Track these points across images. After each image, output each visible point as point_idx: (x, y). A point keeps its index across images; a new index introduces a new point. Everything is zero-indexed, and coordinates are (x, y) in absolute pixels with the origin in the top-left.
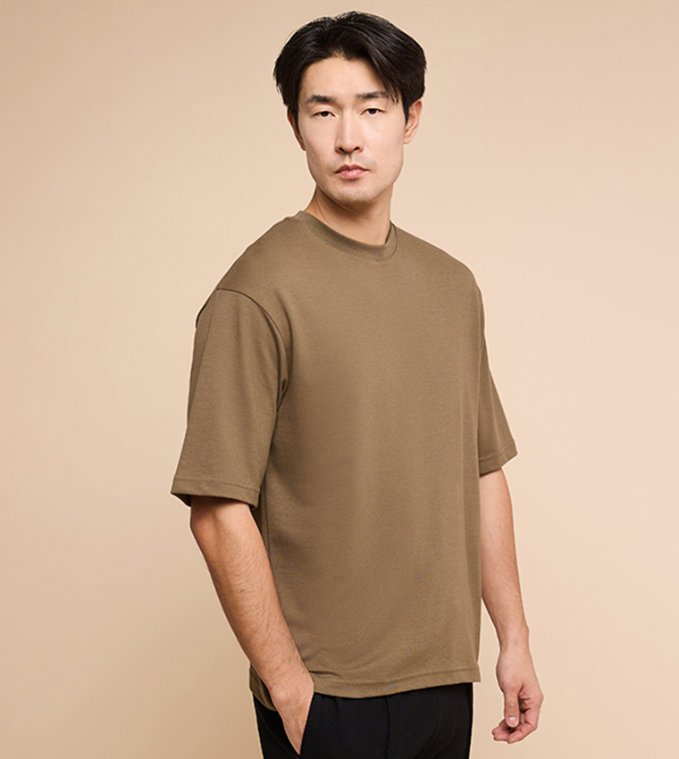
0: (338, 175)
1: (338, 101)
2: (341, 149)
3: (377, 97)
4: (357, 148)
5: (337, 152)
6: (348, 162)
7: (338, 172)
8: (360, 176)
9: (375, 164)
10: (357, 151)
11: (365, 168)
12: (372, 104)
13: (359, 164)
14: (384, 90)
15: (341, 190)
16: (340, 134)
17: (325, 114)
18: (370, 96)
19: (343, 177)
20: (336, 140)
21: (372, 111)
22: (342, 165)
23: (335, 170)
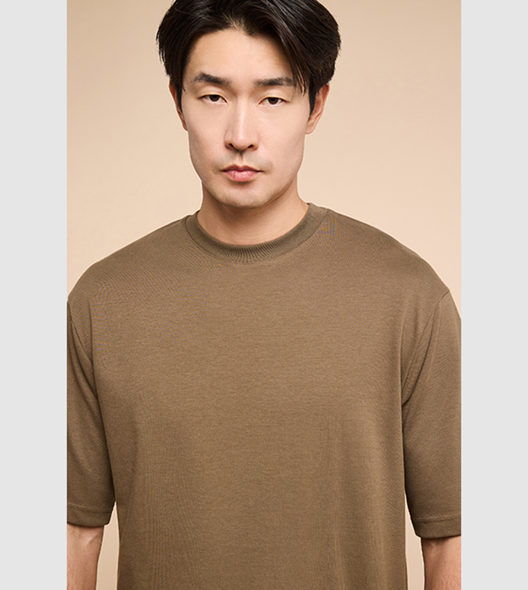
0: (225, 174)
1: (232, 85)
2: (231, 145)
3: (282, 85)
4: (251, 146)
5: (227, 147)
6: (239, 162)
7: (225, 171)
8: (252, 178)
9: (271, 165)
10: (251, 149)
11: (258, 169)
12: (274, 92)
13: (251, 165)
14: (291, 78)
15: (227, 192)
16: (231, 127)
17: (215, 98)
18: (272, 83)
19: (231, 178)
20: (226, 132)
21: (273, 100)
22: (230, 164)
23: (222, 168)
